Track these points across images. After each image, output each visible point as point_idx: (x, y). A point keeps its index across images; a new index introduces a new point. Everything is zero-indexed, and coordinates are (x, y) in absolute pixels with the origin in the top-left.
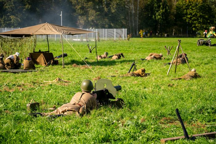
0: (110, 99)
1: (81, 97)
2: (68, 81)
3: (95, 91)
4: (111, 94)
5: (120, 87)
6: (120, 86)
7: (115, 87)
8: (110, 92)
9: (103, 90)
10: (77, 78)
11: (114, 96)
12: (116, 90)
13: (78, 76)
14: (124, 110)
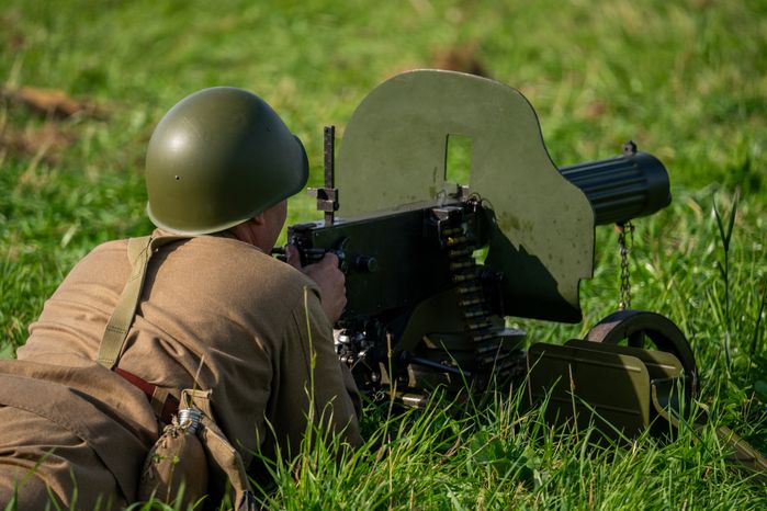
0: (511, 325)
1: (144, 294)
2: (72, 104)
3: (331, 229)
4: (535, 260)
5: (653, 179)
6: (653, 165)
7: (573, 176)
8: (515, 238)
9: (428, 213)
10: (199, 61)
11: (564, 288)
12: (589, 213)
13: (217, 37)
14: (688, 464)
